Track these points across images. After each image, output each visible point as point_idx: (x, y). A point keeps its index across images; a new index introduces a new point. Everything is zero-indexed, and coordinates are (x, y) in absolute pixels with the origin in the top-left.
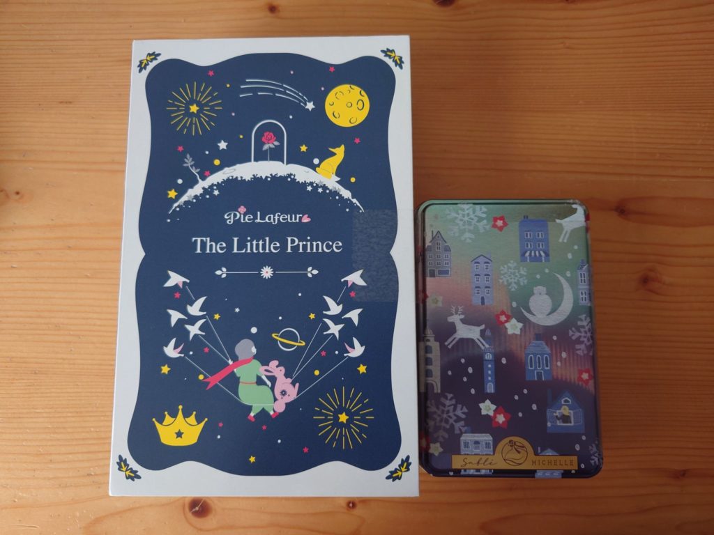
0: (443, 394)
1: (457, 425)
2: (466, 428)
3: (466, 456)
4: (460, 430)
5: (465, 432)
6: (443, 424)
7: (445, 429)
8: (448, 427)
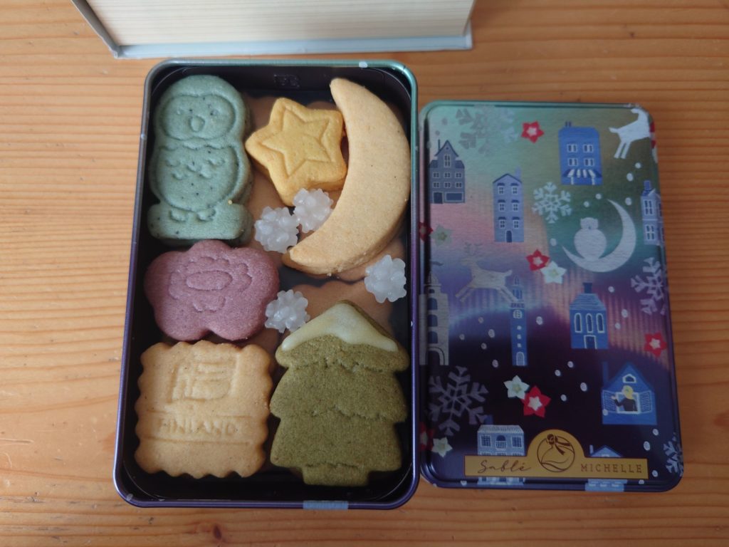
0: (452, 368)
1: (473, 413)
2: (486, 416)
3: (484, 458)
4: (477, 419)
5: (485, 423)
6: (453, 411)
7: (455, 418)
8: (459, 414)
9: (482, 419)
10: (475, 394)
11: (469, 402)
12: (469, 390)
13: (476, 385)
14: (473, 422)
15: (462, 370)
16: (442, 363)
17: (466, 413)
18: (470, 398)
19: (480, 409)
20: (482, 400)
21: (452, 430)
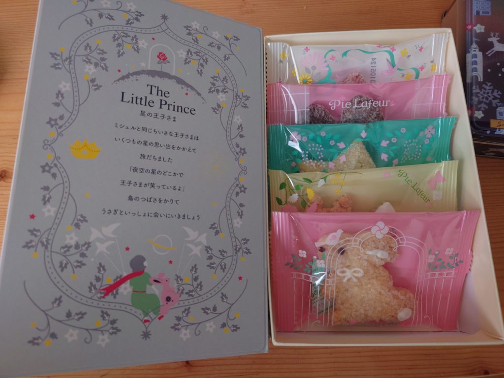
0: (484, 82)
1: (494, 102)
3: (500, 121)
4: (496, 104)
5: (500, 106)
6: (484, 100)
7: (485, 103)
8: (488, 102)
9: (499, 104)
10: (495, 94)
11: (493, 97)
12: (492, 92)
13: (496, 91)
14: (494, 105)
15: (489, 84)
16: (479, 80)
17: (491, 102)
18: (493, 96)
19: (498, 101)
20: (499, 97)
21: (484, 108)
